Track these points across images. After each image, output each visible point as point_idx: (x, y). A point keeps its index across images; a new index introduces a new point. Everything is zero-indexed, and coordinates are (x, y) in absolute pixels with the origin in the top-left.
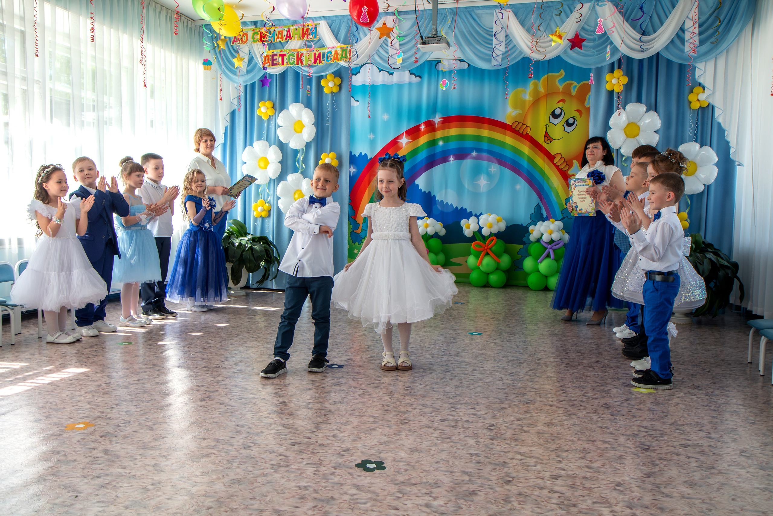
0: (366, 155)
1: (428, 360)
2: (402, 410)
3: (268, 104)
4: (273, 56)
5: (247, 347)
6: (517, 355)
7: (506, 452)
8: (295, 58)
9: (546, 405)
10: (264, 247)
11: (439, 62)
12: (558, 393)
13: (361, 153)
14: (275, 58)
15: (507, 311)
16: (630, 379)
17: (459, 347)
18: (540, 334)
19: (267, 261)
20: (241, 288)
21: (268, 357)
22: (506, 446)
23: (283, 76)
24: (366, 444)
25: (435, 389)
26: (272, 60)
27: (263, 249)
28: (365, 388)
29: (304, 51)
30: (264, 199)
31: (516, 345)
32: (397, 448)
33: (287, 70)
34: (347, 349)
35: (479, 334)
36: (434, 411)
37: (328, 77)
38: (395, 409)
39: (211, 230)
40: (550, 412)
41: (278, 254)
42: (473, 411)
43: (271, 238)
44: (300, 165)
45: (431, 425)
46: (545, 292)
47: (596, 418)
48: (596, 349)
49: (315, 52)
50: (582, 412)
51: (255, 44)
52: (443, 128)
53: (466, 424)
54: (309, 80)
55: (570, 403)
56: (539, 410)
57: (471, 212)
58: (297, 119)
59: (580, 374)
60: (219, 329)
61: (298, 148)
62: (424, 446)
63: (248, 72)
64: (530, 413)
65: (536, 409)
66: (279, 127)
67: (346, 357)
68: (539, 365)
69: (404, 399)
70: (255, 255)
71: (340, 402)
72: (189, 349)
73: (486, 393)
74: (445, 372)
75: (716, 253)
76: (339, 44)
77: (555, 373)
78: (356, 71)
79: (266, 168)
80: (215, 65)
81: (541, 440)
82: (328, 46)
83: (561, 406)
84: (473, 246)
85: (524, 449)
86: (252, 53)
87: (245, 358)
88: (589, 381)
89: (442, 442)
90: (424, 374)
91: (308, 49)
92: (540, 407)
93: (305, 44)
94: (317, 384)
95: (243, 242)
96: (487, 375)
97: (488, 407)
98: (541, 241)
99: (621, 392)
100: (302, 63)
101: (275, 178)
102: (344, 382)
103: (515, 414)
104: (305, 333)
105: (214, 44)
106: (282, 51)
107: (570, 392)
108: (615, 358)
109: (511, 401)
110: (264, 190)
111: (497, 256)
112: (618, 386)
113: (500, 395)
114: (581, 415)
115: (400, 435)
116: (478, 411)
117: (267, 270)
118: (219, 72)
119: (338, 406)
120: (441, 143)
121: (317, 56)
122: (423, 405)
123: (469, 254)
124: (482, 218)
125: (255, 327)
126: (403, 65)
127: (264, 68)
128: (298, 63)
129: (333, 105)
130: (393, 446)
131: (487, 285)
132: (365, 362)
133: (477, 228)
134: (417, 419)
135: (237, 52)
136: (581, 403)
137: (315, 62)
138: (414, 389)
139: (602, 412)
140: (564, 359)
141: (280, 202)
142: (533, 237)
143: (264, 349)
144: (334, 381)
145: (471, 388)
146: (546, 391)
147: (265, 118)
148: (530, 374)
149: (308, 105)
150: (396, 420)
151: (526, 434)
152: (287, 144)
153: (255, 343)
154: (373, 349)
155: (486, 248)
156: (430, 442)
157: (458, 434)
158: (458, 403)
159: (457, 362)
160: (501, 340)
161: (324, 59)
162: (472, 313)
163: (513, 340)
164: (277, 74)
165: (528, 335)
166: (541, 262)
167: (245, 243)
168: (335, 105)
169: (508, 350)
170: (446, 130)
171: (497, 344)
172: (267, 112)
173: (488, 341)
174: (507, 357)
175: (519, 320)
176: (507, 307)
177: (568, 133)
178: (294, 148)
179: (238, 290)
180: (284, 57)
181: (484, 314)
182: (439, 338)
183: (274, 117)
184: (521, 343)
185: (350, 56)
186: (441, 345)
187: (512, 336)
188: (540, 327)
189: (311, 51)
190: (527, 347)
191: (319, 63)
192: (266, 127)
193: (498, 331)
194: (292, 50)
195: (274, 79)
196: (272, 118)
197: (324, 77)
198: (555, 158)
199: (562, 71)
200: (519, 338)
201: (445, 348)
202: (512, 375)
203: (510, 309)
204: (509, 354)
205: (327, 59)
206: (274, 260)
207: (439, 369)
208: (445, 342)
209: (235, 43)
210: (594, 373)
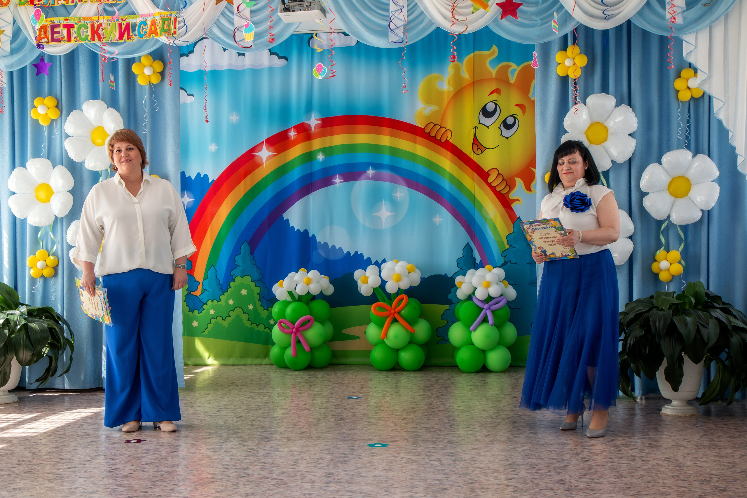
0: (206, 176)
1: (306, 492)
3: (50, 101)
4: (53, 27)
6: (440, 477)
8: (89, 30)
11: (314, 36)
13: (199, 174)
14: (56, 30)
15: (426, 407)
17: (353, 467)
18: (476, 441)
19: (52, 346)
20: (10, 391)
23: (71, 58)
26: (52, 33)
27: (46, 325)
29: (104, 20)
30: (47, 250)
31: (439, 460)
33: (76, 49)
35: (384, 446)
37: (143, 60)
41: (71, 334)
43: (58, 310)
46: (482, 375)
49: (120, 21)
51: (23, 7)
52: (323, 135)
54: (113, 65)
57: (368, 259)
58: (95, 124)
61: (98, 169)
63: (13, 52)
66: (68, 136)
70: (32, 339)
75: (726, 311)
76: (158, 11)
78: (187, 51)
79: (48, 200)
82: (140, 13)
84: (373, 310)
86: (19, 22)
91: (110, 18)
93: (104, 10)
95: (11, 317)
98: (474, 298)
100: (100, 39)
101: (63, 216)
106: (67, 20)
110: (46, 234)
111: (410, 323)
117: (53, 359)
120: (320, 157)
123: (368, 321)
124: (385, 267)
126: (258, 41)
127: (40, 46)
128: (93, 39)
129: (152, 103)
131: (396, 368)
133: (378, 282)
137: (121, 37)
141: (71, 253)
142: (462, 292)
147: (44, 123)
149: (113, 103)
152: (82, 164)
154: (221, 479)
155: (392, 311)
159: (350, 494)
160: (417, 454)
161: (134, 33)
162: (374, 412)
163: (434, 452)
164: (61, 56)
165: (457, 444)
166: (475, 330)
167: (15, 319)
168: (155, 103)
169: (427, 468)
170: (328, 138)
171: (411, 460)
172: (47, 114)
173: (397, 455)
174: (425, 480)
175: (443, 420)
176: (427, 400)
177: (507, 138)
178: (93, 170)
179: (5, 395)
180: (71, 29)
181: (391, 413)
182: (323, 456)
183: (59, 121)
184: (447, 457)
185: (175, 28)
186: (325, 465)
187: (433, 446)
188: (475, 430)
189: (114, 21)
190: (456, 462)
191: (128, 39)
192: (46, 137)
193: (413, 438)
194: (83, 18)
195: (56, 63)
196: (56, 124)
197: (137, 60)
198: (489, 175)
199: (495, 48)
200: (444, 449)
201: (332, 472)
203: (431, 404)
204: (428, 475)
205: (139, 32)
206: (64, 343)
208: (332, 460)
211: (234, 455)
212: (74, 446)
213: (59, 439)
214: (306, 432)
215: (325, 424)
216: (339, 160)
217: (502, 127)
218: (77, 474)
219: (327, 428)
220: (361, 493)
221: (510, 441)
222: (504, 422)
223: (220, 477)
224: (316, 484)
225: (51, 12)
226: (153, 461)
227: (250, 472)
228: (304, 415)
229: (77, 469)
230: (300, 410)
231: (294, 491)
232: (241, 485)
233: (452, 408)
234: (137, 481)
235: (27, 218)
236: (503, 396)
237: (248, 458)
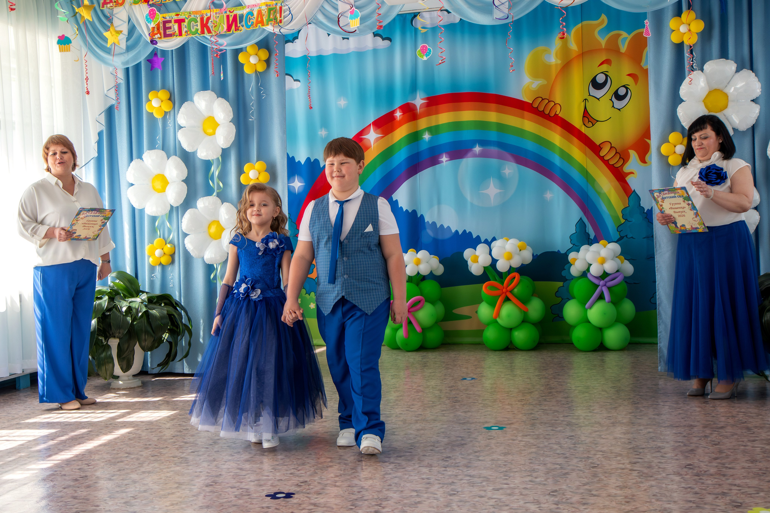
0: (316, 161)
3: (163, 94)
4: (165, 23)
6: (560, 461)
8: (199, 24)
10: (167, 310)
11: (416, 15)
13: (308, 159)
14: (168, 25)
15: (542, 388)
17: (470, 451)
18: (596, 423)
19: (172, 332)
20: (134, 376)
23: (182, 51)
26: (164, 29)
27: (165, 312)
29: (212, 13)
30: (164, 238)
31: (558, 443)
33: (187, 43)
34: (298, 465)
35: (501, 428)
37: (248, 49)
41: (189, 319)
43: (176, 296)
44: (215, 184)
46: (600, 353)
48: (685, 445)
49: (228, 13)
51: (137, 6)
52: (429, 114)
54: (222, 57)
57: (478, 237)
58: (206, 114)
61: (210, 158)
63: (129, 49)
66: (180, 127)
67: (298, 479)
68: (595, 476)
70: (153, 326)
74: (451, 495)
77: (621, 488)
78: (291, 38)
79: (163, 190)
80: (77, 44)
82: (247, 4)
84: (484, 289)
86: (134, 20)
90: (418, 499)
91: (218, 10)
93: (213, 3)
95: (133, 305)
98: (588, 275)
100: (209, 32)
101: (178, 205)
105: (73, 9)
106: (177, 15)
108: (716, 459)
110: (163, 223)
111: (522, 302)
117: (173, 345)
118: (84, 50)
120: (427, 136)
121: (231, 19)
124: (496, 246)
127: (153, 42)
128: (203, 32)
129: (259, 91)
131: (510, 348)
132: (326, 486)
133: (489, 261)
135: (110, 19)
137: (229, 27)
140: (635, 463)
141: (187, 240)
142: (576, 269)
147: (158, 116)
148: (581, 491)
149: (222, 93)
152: (194, 153)
155: (504, 290)
159: (468, 478)
160: (535, 437)
161: (242, 24)
162: (489, 393)
163: (553, 435)
164: (172, 50)
165: (577, 426)
166: (590, 307)
167: (137, 307)
168: (262, 90)
169: (546, 451)
170: (434, 117)
171: (529, 443)
172: (160, 106)
173: (515, 439)
174: (545, 464)
175: (561, 401)
176: (543, 381)
177: (619, 110)
178: (205, 159)
179: (129, 380)
180: (182, 23)
181: (507, 395)
182: (440, 439)
183: (172, 113)
184: (566, 440)
185: (281, 17)
186: (442, 449)
187: (551, 428)
188: (595, 411)
189: (222, 13)
190: (576, 445)
191: (236, 30)
192: (161, 129)
193: (530, 421)
194: (193, 12)
195: (168, 56)
196: (170, 116)
197: (244, 49)
198: (601, 149)
199: (604, 17)
200: (563, 432)
201: (449, 455)
202: (554, 495)
203: (548, 385)
204: (548, 459)
205: (246, 23)
206: (183, 329)
207: (441, 490)
208: (448, 444)
209: (105, 6)
210: (683, 485)
213: (181, 422)
214: (421, 415)
215: (440, 406)
216: (445, 138)
217: (614, 99)
218: (201, 457)
219: (443, 411)
220: (480, 477)
221: (633, 423)
222: (626, 403)
224: (433, 469)
225: (163, 8)
228: (418, 397)
230: (415, 392)
231: (412, 476)
233: (570, 388)
235: (144, 208)
236: (623, 375)
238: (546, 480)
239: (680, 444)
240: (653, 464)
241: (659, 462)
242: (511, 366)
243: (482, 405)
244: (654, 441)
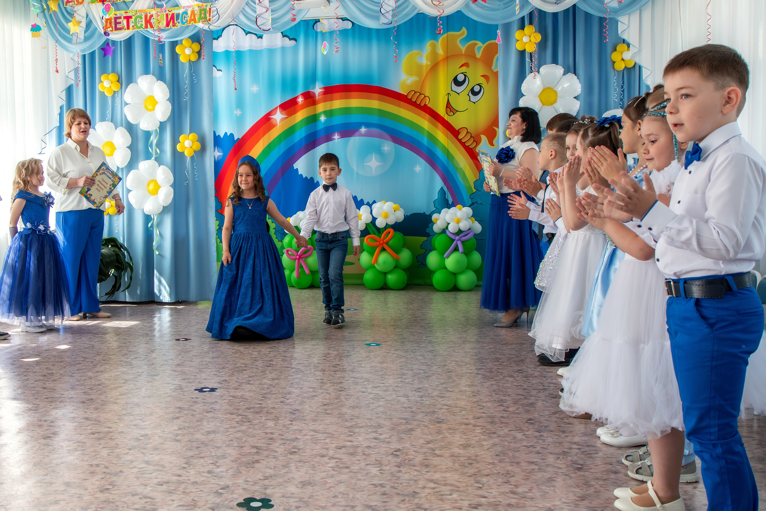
0: (232, 135)
2: (289, 438)
3: (113, 77)
4: (116, 19)
5: (97, 372)
6: (424, 368)
7: (416, 481)
8: (143, 20)
9: (461, 424)
10: (114, 251)
11: (317, 21)
12: (474, 409)
13: (226, 133)
14: (118, 21)
15: (410, 317)
16: (558, 389)
17: (354, 360)
18: (450, 341)
19: (117, 269)
21: (124, 383)
22: (416, 473)
23: (129, 42)
24: (249, 479)
25: (328, 412)
26: (115, 24)
27: (112, 253)
28: (244, 414)
29: (153, 12)
31: (423, 355)
32: (285, 482)
33: (134, 35)
34: (220, 369)
35: (378, 345)
36: (328, 437)
37: (184, 42)
38: (282, 437)
39: (47, 233)
40: (466, 431)
41: (131, 258)
42: (374, 435)
43: (120, 239)
44: (154, 150)
45: (325, 453)
46: (454, 293)
47: (519, 435)
48: (517, 357)
49: (167, 12)
50: (503, 430)
51: (94, 4)
52: (325, 100)
53: (366, 450)
54: (161, 47)
55: (489, 420)
56: (452, 430)
57: (362, 200)
58: (148, 94)
59: (499, 386)
60: (62, 352)
61: (150, 130)
62: (319, 478)
63: (86, 39)
64: (442, 434)
65: (450, 429)
66: (126, 104)
67: (219, 378)
68: (450, 378)
69: (291, 424)
71: (214, 432)
72: (26, 378)
73: (389, 413)
74: (339, 391)
76: (196, 3)
77: (469, 386)
78: (217, 35)
79: (112, 154)
80: (44, 32)
81: (457, 465)
82: (183, 5)
83: (478, 424)
84: (366, 241)
85: (437, 476)
86: (91, 16)
87: (95, 385)
88: (510, 393)
89: (340, 473)
90: (314, 394)
91: (159, 10)
92: (453, 426)
93: (155, 3)
94: (186, 412)
96: (390, 393)
97: (393, 429)
98: (447, 232)
99: (547, 405)
100: (152, 27)
101: (123, 166)
102: (218, 408)
103: (425, 436)
104: (168, 352)
105: (42, 6)
106: (126, 13)
107: (489, 408)
109: (419, 421)
111: (396, 251)
112: (543, 398)
113: (406, 415)
114: (501, 433)
115: (288, 467)
116: (381, 434)
117: (118, 278)
118: (50, 39)
119: (212, 436)
120: (323, 118)
121: (169, 17)
122: (315, 431)
124: (375, 207)
125: (105, 348)
126: (274, 26)
127: (106, 34)
128: (146, 27)
129: (191, 76)
130: (281, 480)
131: (384, 287)
132: (242, 383)
133: (370, 219)
134: (308, 447)
135: (72, 15)
136: (502, 419)
137: (168, 25)
138: (303, 413)
139: (527, 429)
140: (480, 369)
141: (130, 195)
142: (437, 227)
143: (119, 373)
144: (205, 407)
145: (371, 408)
146: (461, 407)
147: (108, 94)
148: (440, 388)
149: (161, 77)
150: (283, 450)
151: (439, 458)
152: (137, 125)
153: (107, 366)
154: (252, 368)
155: (381, 242)
156: (325, 473)
157: (357, 462)
158: (356, 426)
159: (354, 379)
160: (405, 351)
161: (178, 21)
162: (368, 320)
163: (418, 350)
164: (121, 41)
165: (436, 344)
166: (448, 257)
168: (194, 76)
169: (413, 361)
170: (329, 103)
171: (400, 355)
172: (111, 87)
173: (389, 352)
174: (412, 370)
175: (424, 326)
176: (410, 312)
177: (474, 103)
178: (145, 130)
180: (130, 19)
181: (383, 321)
182: (330, 352)
183: (120, 93)
184: (428, 353)
185: (210, 16)
186: (332, 359)
187: (417, 345)
188: (450, 333)
189: (162, 12)
190: (436, 357)
191: (173, 26)
192: (110, 106)
193: (400, 340)
194: (139, 10)
195: (118, 46)
196: (117, 94)
197: (179, 42)
198: (459, 133)
199: (464, 29)
200: (426, 348)
201: (338, 363)
202: (419, 391)
203: (414, 314)
204: (414, 366)
205: (182, 20)
206: (126, 266)
207: (332, 387)
208: (337, 355)
209: (68, 4)
210: (515, 384)
211: (261, 351)
212: (138, 342)
214: (315, 335)
216: (337, 120)
217: (470, 94)
220: (362, 379)
221: (478, 342)
223: (251, 366)
224: (326, 372)
226: (198, 354)
227: (274, 363)
228: (313, 322)
229: (141, 359)
230: (310, 318)
232: (268, 372)
233: (431, 317)
234: (188, 368)
237: (271, 353)
238: (413, 381)
239: (513, 356)
240: (494, 370)
241: (498, 369)
242: (385, 301)
243: (363, 328)
244: (494, 354)
